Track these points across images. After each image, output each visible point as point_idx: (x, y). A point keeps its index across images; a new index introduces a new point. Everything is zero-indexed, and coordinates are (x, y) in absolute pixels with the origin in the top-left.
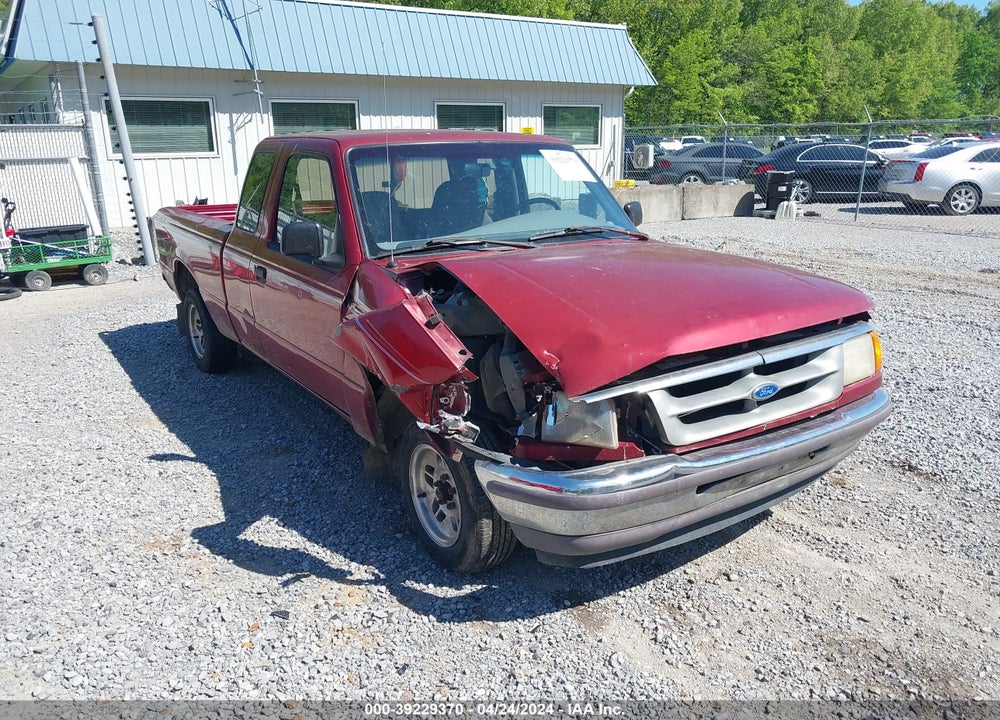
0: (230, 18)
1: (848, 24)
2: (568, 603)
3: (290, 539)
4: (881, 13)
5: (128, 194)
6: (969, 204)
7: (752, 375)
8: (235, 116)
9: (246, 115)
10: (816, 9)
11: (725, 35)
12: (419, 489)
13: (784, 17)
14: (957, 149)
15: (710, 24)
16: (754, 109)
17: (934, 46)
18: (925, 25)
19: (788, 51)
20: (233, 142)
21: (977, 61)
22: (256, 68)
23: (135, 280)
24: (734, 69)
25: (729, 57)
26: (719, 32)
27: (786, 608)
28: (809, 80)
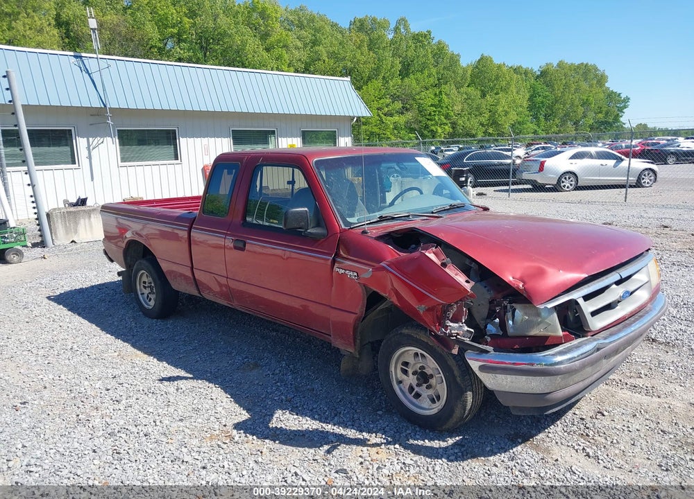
0: (88, 72)
1: (463, 77)
2: (520, 441)
3: (308, 424)
4: (482, 71)
5: (31, 196)
6: (571, 185)
7: (614, 286)
8: (91, 139)
9: (99, 138)
10: (444, 68)
11: (391, 83)
12: (397, 379)
13: (426, 72)
14: (560, 152)
15: (381, 77)
16: (412, 130)
17: (515, 91)
18: (508, 79)
19: (430, 93)
20: (90, 157)
21: (539, 99)
22: (108, 106)
23: (44, 258)
24: (398, 105)
25: (395, 98)
26: (387, 82)
27: (648, 428)
28: (444, 111)
